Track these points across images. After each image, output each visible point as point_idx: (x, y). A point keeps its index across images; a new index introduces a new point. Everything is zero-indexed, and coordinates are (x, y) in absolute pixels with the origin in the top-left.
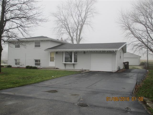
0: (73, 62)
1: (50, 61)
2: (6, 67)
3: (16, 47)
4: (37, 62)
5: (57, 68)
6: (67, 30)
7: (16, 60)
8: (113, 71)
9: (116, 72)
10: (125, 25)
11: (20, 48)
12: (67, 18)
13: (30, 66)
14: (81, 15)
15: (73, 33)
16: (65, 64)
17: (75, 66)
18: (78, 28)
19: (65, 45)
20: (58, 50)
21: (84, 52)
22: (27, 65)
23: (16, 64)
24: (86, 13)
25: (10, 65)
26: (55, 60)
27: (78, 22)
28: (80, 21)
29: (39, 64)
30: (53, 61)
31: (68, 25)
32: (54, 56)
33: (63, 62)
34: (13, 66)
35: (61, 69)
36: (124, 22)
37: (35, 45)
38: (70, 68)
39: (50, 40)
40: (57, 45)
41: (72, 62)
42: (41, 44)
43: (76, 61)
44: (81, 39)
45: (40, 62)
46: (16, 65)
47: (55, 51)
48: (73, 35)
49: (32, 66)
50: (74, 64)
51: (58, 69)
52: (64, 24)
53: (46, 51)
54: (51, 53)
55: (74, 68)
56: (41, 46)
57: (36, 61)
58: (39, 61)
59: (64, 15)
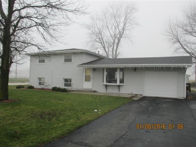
0: (118, 83)
1: (85, 81)
2: (26, 88)
3: (40, 62)
4: (68, 82)
5: (94, 91)
6: (102, 44)
7: (40, 79)
8: (180, 98)
9: (184, 99)
10: (174, 37)
11: (45, 63)
12: (101, 31)
13: (58, 87)
14: (118, 27)
15: (109, 48)
16: (106, 86)
17: (121, 88)
18: (114, 41)
19: (105, 59)
20: (97, 66)
21: (135, 69)
22: (54, 86)
23: (40, 84)
24: (124, 25)
25: (31, 86)
26: (91, 80)
27: (115, 36)
28: (116, 33)
29: (70, 85)
30: (90, 81)
31: (102, 39)
32: (90, 73)
33: (103, 82)
34: (35, 87)
35: (100, 92)
36: (172, 35)
37: (65, 59)
38: (113, 91)
39: (85, 52)
40: (93, 60)
41: (116, 83)
42: (72, 58)
43: (122, 81)
44: (118, 55)
45: (71, 81)
46: (39, 86)
47: (93, 67)
48: (109, 50)
49: (60, 87)
50: (119, 86)
51: (96, 92)
52: (98, 37)
53: (80, 66)
54: (86, 70)
55: (119, 92)
56: (72, 61)
57: (66, 80)
58: (69, 81)
59: (98, 27)
